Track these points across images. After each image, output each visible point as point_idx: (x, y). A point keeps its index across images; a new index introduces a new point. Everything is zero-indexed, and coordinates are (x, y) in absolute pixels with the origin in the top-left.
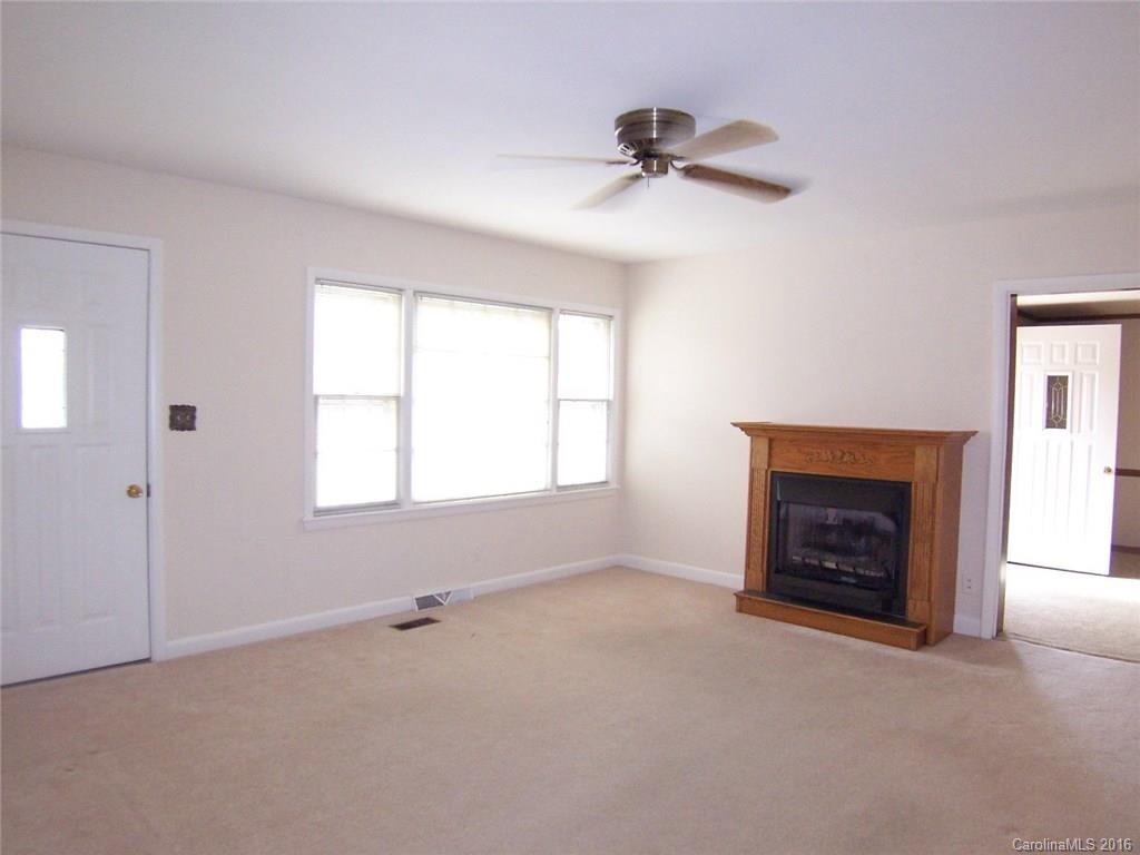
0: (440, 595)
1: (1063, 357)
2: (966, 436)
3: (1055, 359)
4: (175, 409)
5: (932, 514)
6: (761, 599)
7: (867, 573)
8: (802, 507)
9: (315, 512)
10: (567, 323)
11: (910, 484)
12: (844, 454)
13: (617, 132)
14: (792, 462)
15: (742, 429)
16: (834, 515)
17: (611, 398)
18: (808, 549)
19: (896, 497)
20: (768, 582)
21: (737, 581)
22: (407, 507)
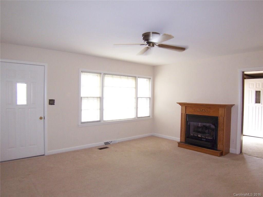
0: (110, 142)
1: (259, 86)
2: (232, 106)
3: (257, 87)
4: (50, 100)
5: (223, 124)
6: (184, 144)
7: (208, 138)
8: (193, 122)
9: (81, 123)
10: (140, 80)
11: (218, 117)
12: (203, 110)
13: (142, 38)
14: (191, 112)
15: (179, 104)
16: (200, 124)
17: (150, 97)
18: (194, 132)
19: (215, 120)
20: (186, 140)
21: (178, 139)
22: (102, 122)
